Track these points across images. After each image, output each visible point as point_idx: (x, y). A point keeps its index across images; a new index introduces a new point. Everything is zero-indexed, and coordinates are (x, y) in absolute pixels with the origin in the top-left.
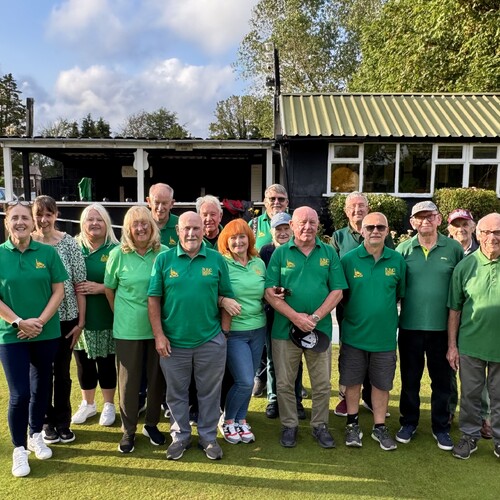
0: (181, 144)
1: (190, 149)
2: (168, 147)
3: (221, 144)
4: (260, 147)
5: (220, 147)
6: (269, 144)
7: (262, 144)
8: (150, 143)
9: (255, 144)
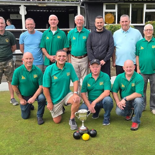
0: (41, 3)
1: (45, 5)
2: (35, 5)
3: (58, 3)
4: (75, 5)
5: (58, 5)
6: (79, 4)
7: (75, 4)
8: (27, 3)
9: (73, 4)
